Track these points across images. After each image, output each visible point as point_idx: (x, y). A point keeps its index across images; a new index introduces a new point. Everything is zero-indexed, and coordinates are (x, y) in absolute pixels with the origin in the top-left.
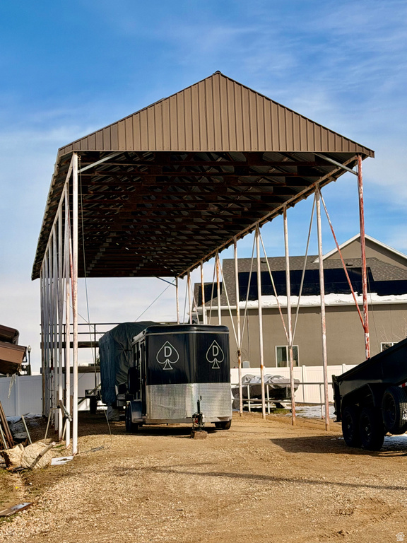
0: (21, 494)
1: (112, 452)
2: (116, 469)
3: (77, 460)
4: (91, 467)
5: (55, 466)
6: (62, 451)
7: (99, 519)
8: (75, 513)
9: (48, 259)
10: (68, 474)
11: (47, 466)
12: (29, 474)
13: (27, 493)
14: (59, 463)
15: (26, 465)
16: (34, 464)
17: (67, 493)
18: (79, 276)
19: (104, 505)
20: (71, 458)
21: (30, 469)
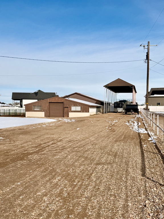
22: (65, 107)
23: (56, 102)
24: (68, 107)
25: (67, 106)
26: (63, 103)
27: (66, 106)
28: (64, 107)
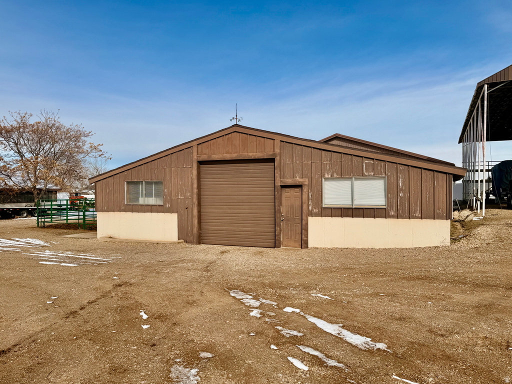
0: (461, 231)
1: (502, 216)
2: (507, 224)
3: (485, 219)
4: (493, 222)
5: (475, 221)
6: (476, 215)
7: (503, 245)
8: (490, 241)
9: (468, 134)
10: (483, 224)
11: (471, 220)
12: (463, 223)
13: (464, 231)
14: (476, 219)
15: (461, 219)
16: (465, 219)
17: (483, 232)
18: (487, 141)
19: (505, 239)
20: (482, 218)
21: (463, 221)
22: (282, 187)
23: (234, 156)
24: (300, 186)
25: (298, 180)
26: (272, 160)
27: (289, 181)
28: (278, 184)
